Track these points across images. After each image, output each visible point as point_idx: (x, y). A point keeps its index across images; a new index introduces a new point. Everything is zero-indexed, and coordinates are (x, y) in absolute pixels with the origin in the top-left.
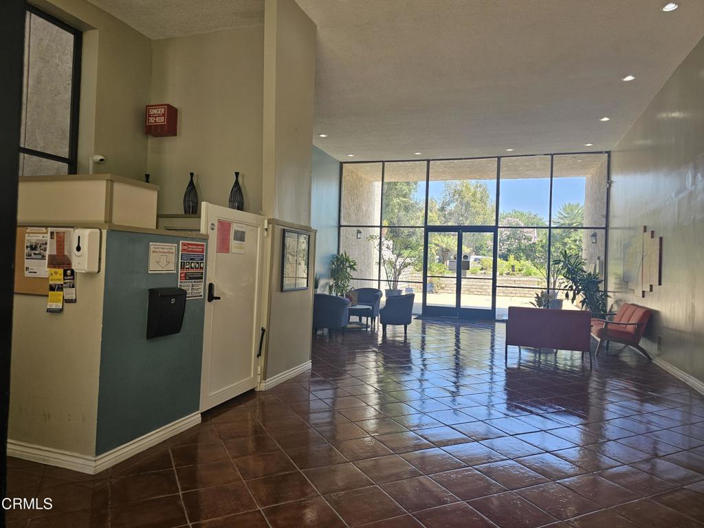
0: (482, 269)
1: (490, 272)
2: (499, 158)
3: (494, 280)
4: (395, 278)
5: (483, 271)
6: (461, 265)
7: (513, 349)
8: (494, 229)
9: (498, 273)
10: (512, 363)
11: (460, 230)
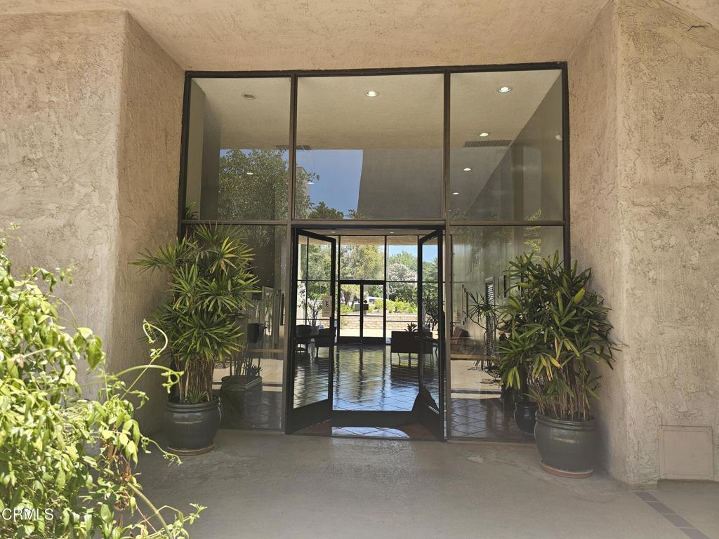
0: (376, 308)
1: (382, 310)
2: (386, 236)
3: (385, 316)
4: (314, 316)
5: (377, 310)
6: (363, 308)
7: (395, 355)
8: (383, 283)
9: (387, 312)
10: (396, 362)
11: (361, 283)
